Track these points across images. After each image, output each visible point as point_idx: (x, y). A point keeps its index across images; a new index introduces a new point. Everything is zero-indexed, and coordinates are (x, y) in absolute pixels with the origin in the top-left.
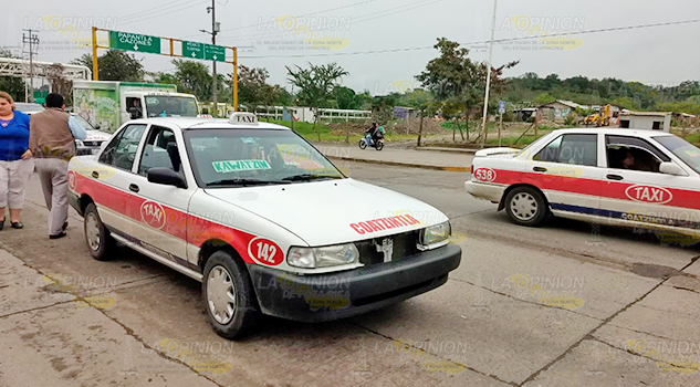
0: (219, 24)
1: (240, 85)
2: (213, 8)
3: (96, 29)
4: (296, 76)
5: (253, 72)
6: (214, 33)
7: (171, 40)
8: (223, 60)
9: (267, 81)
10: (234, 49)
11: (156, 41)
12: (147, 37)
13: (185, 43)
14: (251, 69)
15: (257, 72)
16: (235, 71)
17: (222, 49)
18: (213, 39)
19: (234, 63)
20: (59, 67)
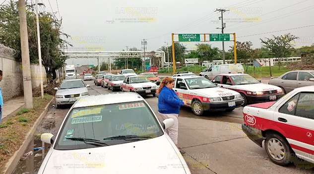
0: (225, 24)
1: (237, 51)
2: (222, 17)
3: (173, 34)
4: (266, 43)
5: (243, 43)
6: (223, 28)
7: (205, 34)
8: (229, 40)
9: (251, 47)
10: (234, 34)
11: (198, 35)
12: (194, 35)
13: (211, 35)
14: (242, 43)
15: (245, 44)
16: (235, 44)
17: (228, 35)
18: (222, 31)
19: (234, 41)
20: (153, 52)
